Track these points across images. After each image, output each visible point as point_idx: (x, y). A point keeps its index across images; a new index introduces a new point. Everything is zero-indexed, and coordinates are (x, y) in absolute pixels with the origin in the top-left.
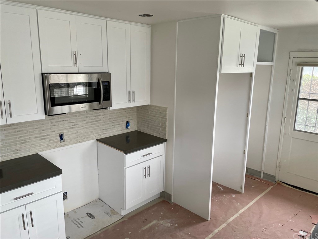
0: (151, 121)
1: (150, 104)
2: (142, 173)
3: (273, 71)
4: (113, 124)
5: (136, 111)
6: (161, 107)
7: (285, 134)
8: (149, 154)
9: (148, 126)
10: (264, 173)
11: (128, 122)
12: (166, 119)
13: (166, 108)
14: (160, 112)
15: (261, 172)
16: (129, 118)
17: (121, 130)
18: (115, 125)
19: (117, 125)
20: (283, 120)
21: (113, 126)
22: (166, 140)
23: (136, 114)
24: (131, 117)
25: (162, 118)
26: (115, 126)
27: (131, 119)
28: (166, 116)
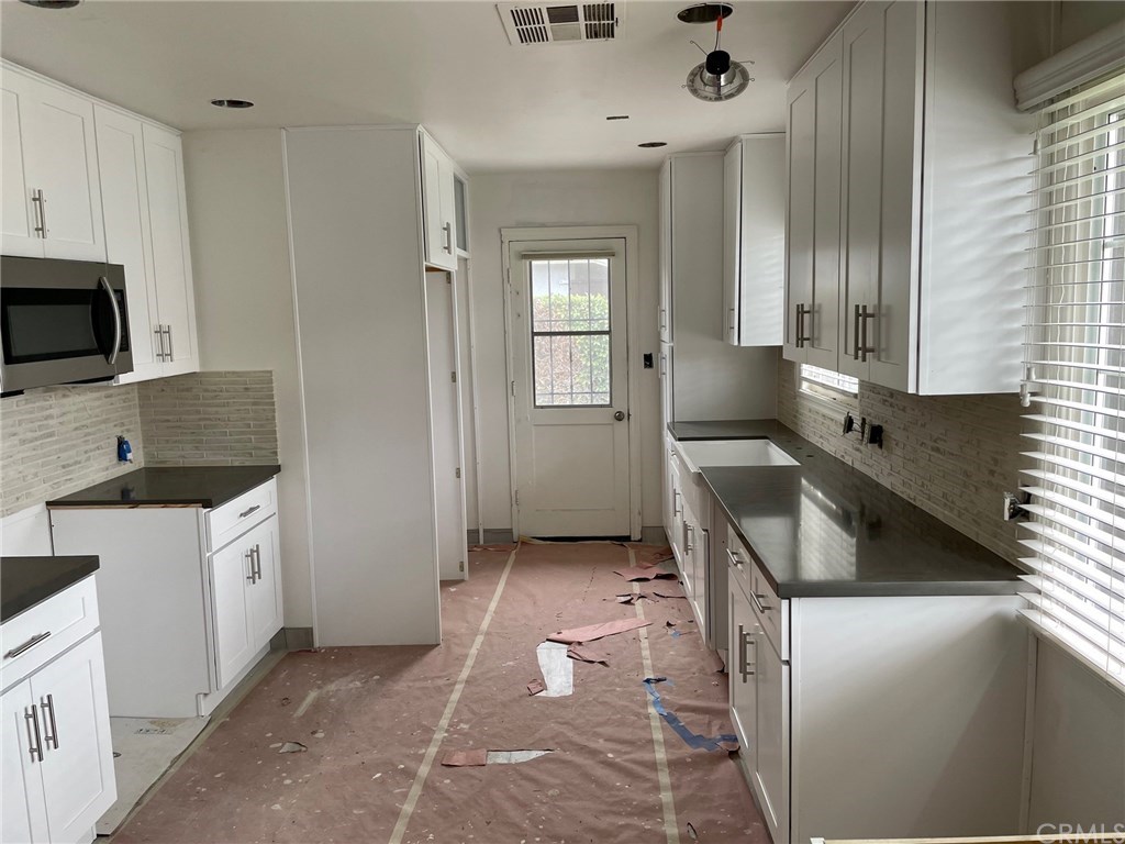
0: (208, 422)
1: (196, 368)
2: (243, 567)
3: (470, 273)
4: (88, 447)
5: (137, 401)
6: (249, 372)
7: (518, 421)
8: (252, 510)
9: (201, 442)
10: (485, 531)
11: (121, 443)
12: (273, 404)
13: (271, 372)
14: (247, 389)
15: (478, 531)
16: (123, 424)
17: (107, 469)
18: (91, 451)
19: (94, 450)
20: (509, 388)
21: (86, 452)
22: (277, 469)
23: (138, 411)
24: (125, 421)
25: (255, 404)
26: (91, 454)
27: (128, 431)
28: (272, 397)
